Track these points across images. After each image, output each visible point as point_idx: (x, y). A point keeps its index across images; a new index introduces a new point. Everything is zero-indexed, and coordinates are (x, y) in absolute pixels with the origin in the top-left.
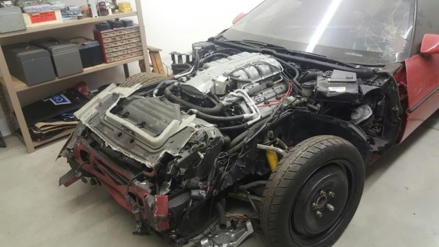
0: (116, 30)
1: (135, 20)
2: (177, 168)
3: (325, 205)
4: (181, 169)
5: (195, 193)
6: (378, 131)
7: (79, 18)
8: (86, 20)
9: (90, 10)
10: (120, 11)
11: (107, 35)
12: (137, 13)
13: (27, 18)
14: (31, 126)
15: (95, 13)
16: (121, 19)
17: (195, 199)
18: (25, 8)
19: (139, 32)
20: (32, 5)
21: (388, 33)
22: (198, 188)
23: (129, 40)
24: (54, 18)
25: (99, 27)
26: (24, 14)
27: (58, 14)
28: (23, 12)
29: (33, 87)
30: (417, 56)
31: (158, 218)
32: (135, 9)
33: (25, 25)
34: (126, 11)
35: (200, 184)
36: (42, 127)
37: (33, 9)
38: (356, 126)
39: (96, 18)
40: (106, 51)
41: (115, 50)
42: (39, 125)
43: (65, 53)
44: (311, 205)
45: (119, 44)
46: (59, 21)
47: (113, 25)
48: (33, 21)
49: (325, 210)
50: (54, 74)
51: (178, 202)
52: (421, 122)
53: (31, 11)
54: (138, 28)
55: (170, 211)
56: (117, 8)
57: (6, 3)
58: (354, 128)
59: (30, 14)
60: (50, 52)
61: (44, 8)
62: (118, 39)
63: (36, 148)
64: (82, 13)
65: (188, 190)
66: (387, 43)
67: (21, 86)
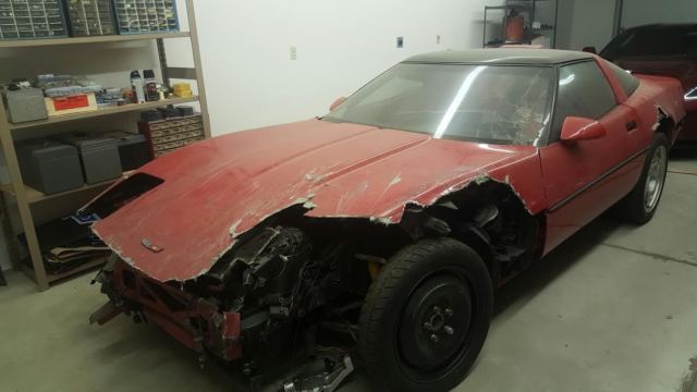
0: (171, 121)
1: (196, 107)
2: (255, 277)
3: (442, 328)
4: (260, 279)
5: (274, 310)
6: (512, 238)
7: (119, 104)
8: (130, 107)
9: (135, 93)
10: (176, 95)
11: (157, 128)
12: (198, 98)
13: (50, 104)
14: (45, 253)
15: (141, 98)
16: (175, 106)
17: (274, 318)
18: (48, 91)
19: (201, 122)
20: (58, 86)
21: (521, 117)
22: (278, 304)
23: (187, 133)
24: (86, 104)
25: (146, 116)
26: (46, 99)
27: (92, 99)
28: (45, 95)
29: (52, 196)
30: (556, 143)
31: (228, 340)
32: (196, 93)
33: (47, 112)
34: (184, 95)
35: (281, 300)
36: (62, 253)
37: (58, 92)
38: (479, 229)
39: (142, 102)
40: (155, 148)
41: (166, 147)
42: (57, 251)
43: (99, 150)
44: (423, 325)
45: (173, 138)
46: (93, 107)
47: (166, 113)
48: (57, 108)
49: (442, 334)
50: (82, 180)
51: (254, 321)
52: (578, 229)
53: (56, 95)
54: (200, 117)
55: (243, 333)
56: (171, 90)
57: (22, 84)
58: (476, 231)
59: (54, 98)
60: (79, 149)
61: (74, 91)
62: (172, 132)
63: (52, 284)
64: (124, 97)
65: (266, 307)
66: (518, 128)
67: (35, 196)
